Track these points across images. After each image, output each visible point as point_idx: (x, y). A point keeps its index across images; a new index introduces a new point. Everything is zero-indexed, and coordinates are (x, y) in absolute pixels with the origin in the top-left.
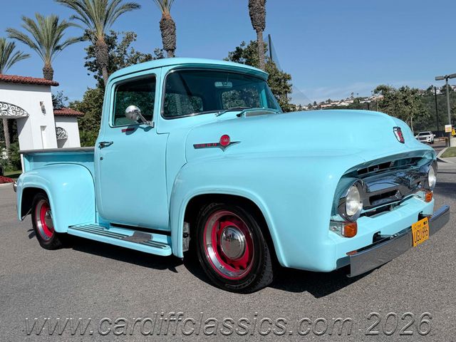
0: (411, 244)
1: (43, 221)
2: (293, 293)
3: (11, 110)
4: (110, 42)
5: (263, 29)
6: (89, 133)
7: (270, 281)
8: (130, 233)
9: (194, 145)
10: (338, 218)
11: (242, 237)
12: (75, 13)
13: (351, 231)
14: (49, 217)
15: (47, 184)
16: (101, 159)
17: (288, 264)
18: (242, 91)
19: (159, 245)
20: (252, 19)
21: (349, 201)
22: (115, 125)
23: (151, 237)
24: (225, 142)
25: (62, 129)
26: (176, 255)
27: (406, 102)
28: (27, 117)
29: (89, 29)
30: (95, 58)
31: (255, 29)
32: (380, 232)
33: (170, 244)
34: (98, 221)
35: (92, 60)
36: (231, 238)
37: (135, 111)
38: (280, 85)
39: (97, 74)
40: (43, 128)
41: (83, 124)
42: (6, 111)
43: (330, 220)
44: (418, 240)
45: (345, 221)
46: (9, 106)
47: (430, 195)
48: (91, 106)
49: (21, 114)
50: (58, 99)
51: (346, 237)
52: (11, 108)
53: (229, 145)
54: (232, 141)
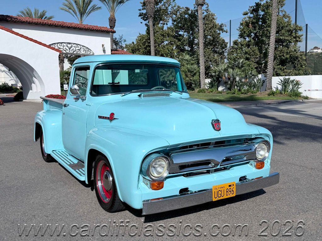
3: (82, 50)
8: (76, 161)
9: (99, 116)
16: (64, 114)
19: (83, 173)
24: (111, 118)
32: (187, 188)
35: (144, 11)
39: (147, 23)
42: (79, 50)
43: (143, 178)
44: (219, 196)
45: (151, 180)
46: (81, 46)
47: (260, 164)
48: (140, 47)
49: (89, 53)
50: (119, 41)
51: (153, 189)
52: (82, 48)
53: (113, 119)
54: (115, 118)
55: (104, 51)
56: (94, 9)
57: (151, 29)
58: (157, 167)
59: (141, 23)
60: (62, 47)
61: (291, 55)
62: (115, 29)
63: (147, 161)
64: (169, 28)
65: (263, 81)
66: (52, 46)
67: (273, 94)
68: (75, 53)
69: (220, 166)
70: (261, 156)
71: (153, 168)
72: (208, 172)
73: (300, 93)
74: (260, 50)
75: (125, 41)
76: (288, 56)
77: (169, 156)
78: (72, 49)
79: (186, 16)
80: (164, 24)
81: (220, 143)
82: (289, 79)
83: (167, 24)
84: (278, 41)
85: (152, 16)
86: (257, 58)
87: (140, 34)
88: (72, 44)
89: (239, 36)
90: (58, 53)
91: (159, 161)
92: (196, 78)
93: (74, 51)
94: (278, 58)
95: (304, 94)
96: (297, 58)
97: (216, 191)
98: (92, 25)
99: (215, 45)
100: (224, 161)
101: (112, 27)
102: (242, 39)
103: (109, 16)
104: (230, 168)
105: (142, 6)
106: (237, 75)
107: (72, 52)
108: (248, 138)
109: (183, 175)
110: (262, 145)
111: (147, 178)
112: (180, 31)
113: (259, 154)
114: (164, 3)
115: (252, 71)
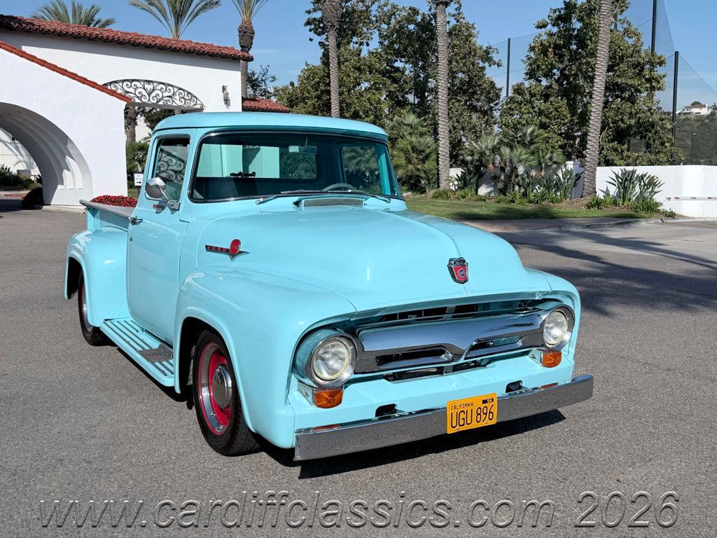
3: (177, 97)
9: (207, 247)
15: (84, 258)
16: (131, 239)
19: (169, 370)
24: (234, 250)
28: (201, 110)
35: (318, 15)
38: (639, 74)
39: (323, 40)
42: (170, 97)
43: (299, 381)
44: (461, 424)
45: (315, 386)
46: (176, 89)
47: (553, 357)
48: (307, 95)
49: (192, 104)
50: (260, 79)
51: (319, 406)
52: (177, 94)
53: (238, 254)
54: (241, 250)
55: (227, 101)
57: (333, 54)
58: (328, 359)
59: (311, 40)
60: (132, 90)
61: (639, 118)
62: (252, 53)
63: (308, 345)
64: (373, 53)
65: (576, 175)
66: (109, 87)
67: (598, 204)
68: (161, 103)
69: (465, 359)
70: (555, 338)
71: (319, 361)
72: (440, 371)
73: (657, 204)
74: (572, 107)
75: (274, 79)
76: (633, 122)
77: (356, 336)
78: (154, 94)
79: (412, 27)
80: (361, 44)
81: (467, 310)
82: (634, 172)
83: (368, 44)
84: (611, 88)
85: (334, 26)
86: (565, 124)
87: (307, 65)
88: (155, 84)
89: (527, 74)
90: (124, 104)
91: (333, 346)
92: (429, 165)
93: (160, 100)
94: (611, 125)
95: (666, 207)
96: (653, 125)
97: (454, 412)
98: (200, 42)
99: (474, 93)
100: (473, 348)
101: (246, 46)
102: (533, 82)
103: (239, 23)
104: (488, 363)
105: (314, 3)
106: (520, 161)
107: (155, 102)
108: (527, 300)
109: (387, 377)
110: (557, 316)
111: (307, 381)
112: (396, 61)
113: (550, 334)
115: (552, 152)
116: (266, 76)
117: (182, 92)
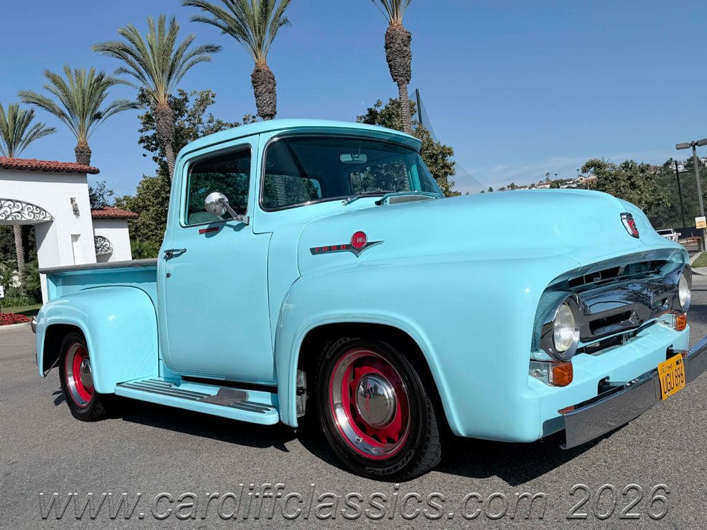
0: (659, 396)
1: (76, 377)
2: (474, 479)
3: (26, 212)
4: (178, 106)
5: (408, 81)
6: (146, 243)
7: (438, 460)
8: (213, 391)
9: (312, 250)
10: (541, 355)
11: (390, 391)
12: (122, 64)
13: (563, 376)
14: (87, 369)
15: (84, 318)
16: (168, 276)
17: (465, 431)
18: (379, 174)
19: (260, 408)
20: (390, 66)
21: (559, 327)
22: (189, 224)
23: (245, 395)
24: (359, 243)
25: (104, 239)
26: (286, 422)
27: (632, 184)
28: (51, 222)
29: (144, 87)
30: (154, 131)
31: (395, 80)
32: (608, 378)
33: (276, 406)
34: (162, 375)
35: (150, 133)
36: (373, 393)
37: (220, 201)
38: (435, 163)
39: (157, 155)
40: (75, 237)
41: (137, 229)
42: (19, 212)
45: (552, 360)
46: (24, 205)
48: (149, 203)
49: (42, 217)
50: (98, 194)
51: (556, 385)
52: (26, 209)
53: (366, 246)
55: (76, 212)
56: (38, 133)
57: (171, 165)
59: (145, 155)
68: (10, 219)
75: (112, 193)
78: (2, 211)
85: (170, 141)
87: (145, 177)
88: (2, 202)
93: (9, 216)
97: (664, 375)
98: (45, 160)
103: (75, 144)
105: (144, 123)
107: (3, 218)
114: (189, 116)
116: (103, 191)
117: (31, 206)
